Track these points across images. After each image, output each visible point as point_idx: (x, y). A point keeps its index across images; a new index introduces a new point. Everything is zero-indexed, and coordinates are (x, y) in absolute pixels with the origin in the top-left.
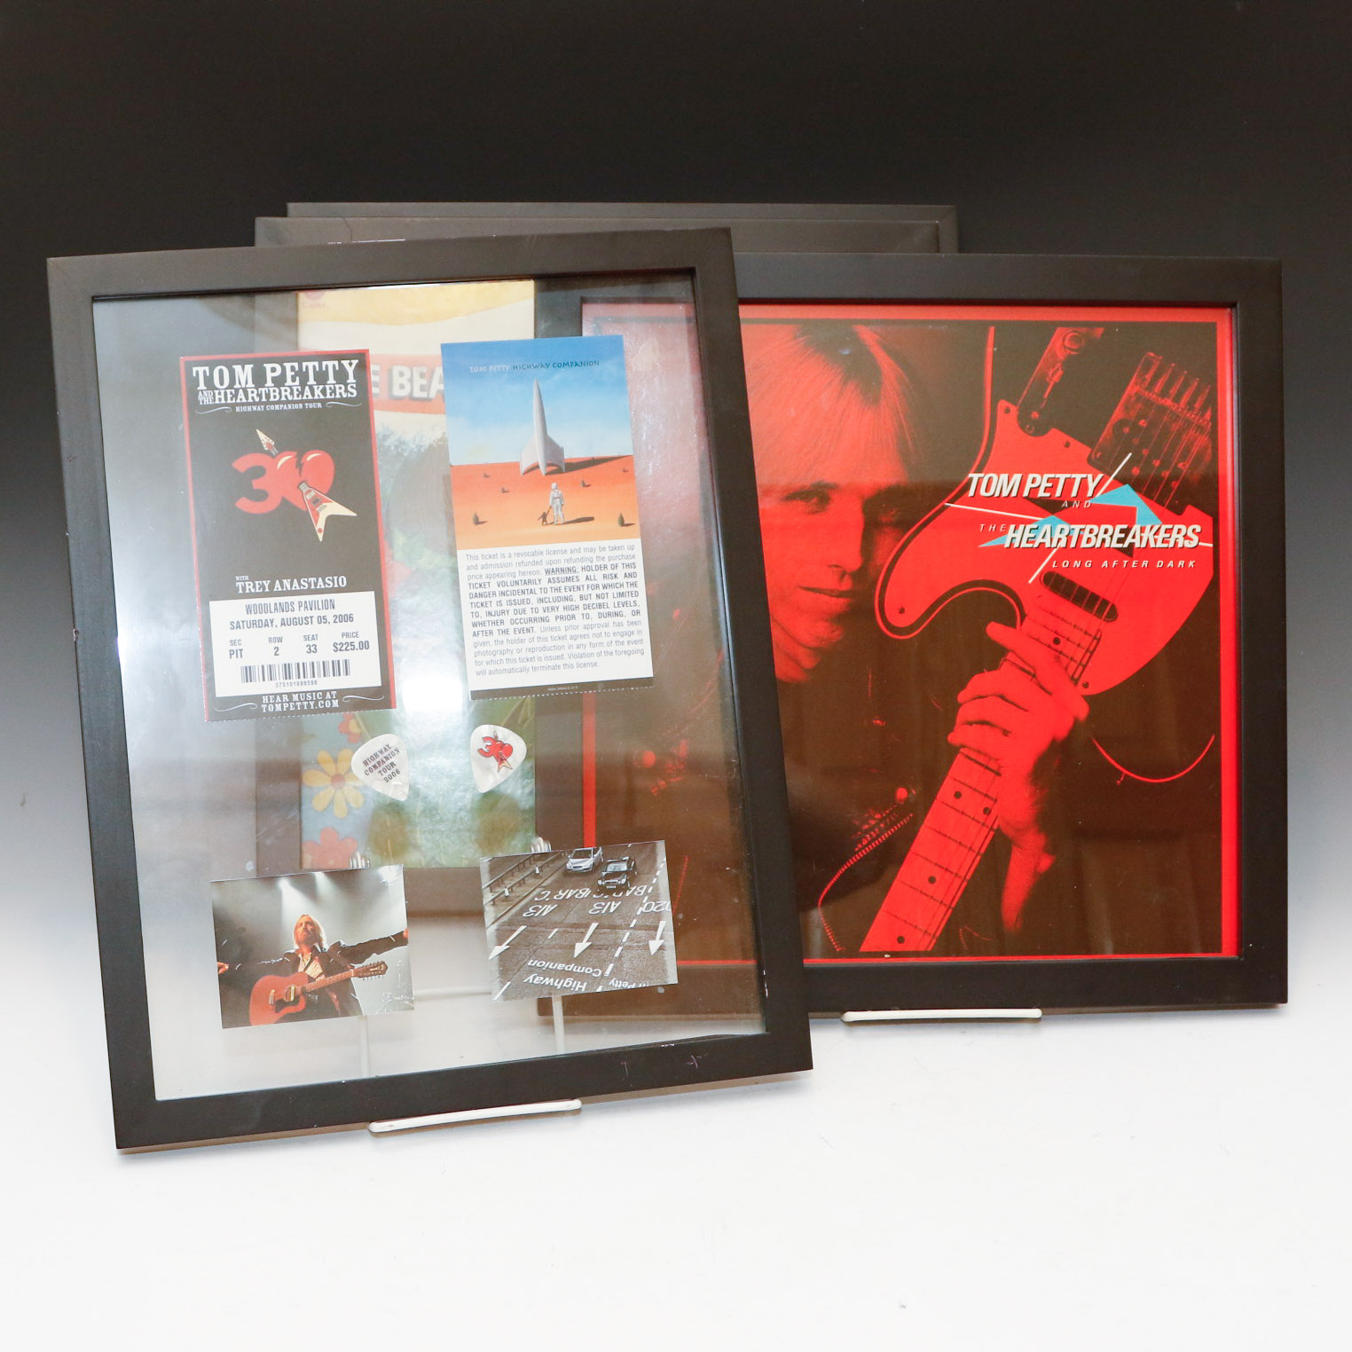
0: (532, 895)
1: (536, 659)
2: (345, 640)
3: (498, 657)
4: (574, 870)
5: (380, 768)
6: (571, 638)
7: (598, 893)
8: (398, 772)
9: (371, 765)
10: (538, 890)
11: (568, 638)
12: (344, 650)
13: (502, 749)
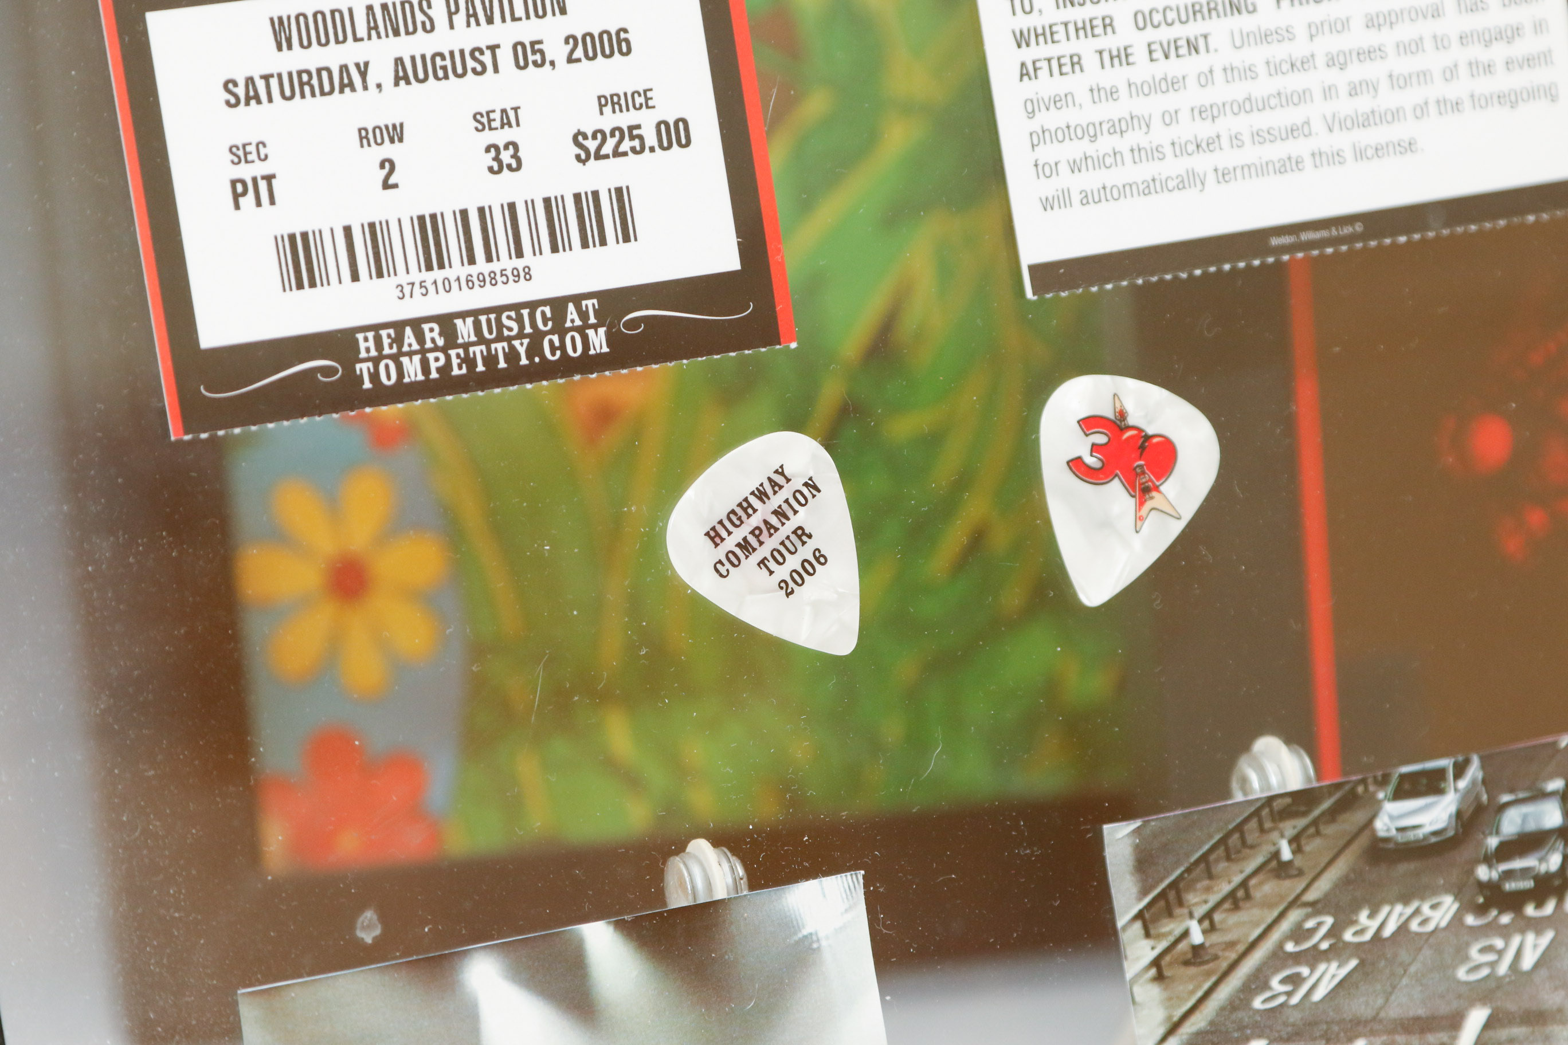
0: (1275, 936)
1: (1225, 141)
2: (610, 120)
3: (1106, 143)
4: (1401, 838)
5: (764, 552)
6: (1331, 62)
7: (1481, 910)
8: (820, 558)
9: (730, 543)
10: (1294, 916)
11: (1320, 61)
12: (611, 156)
13: (1141, 454)
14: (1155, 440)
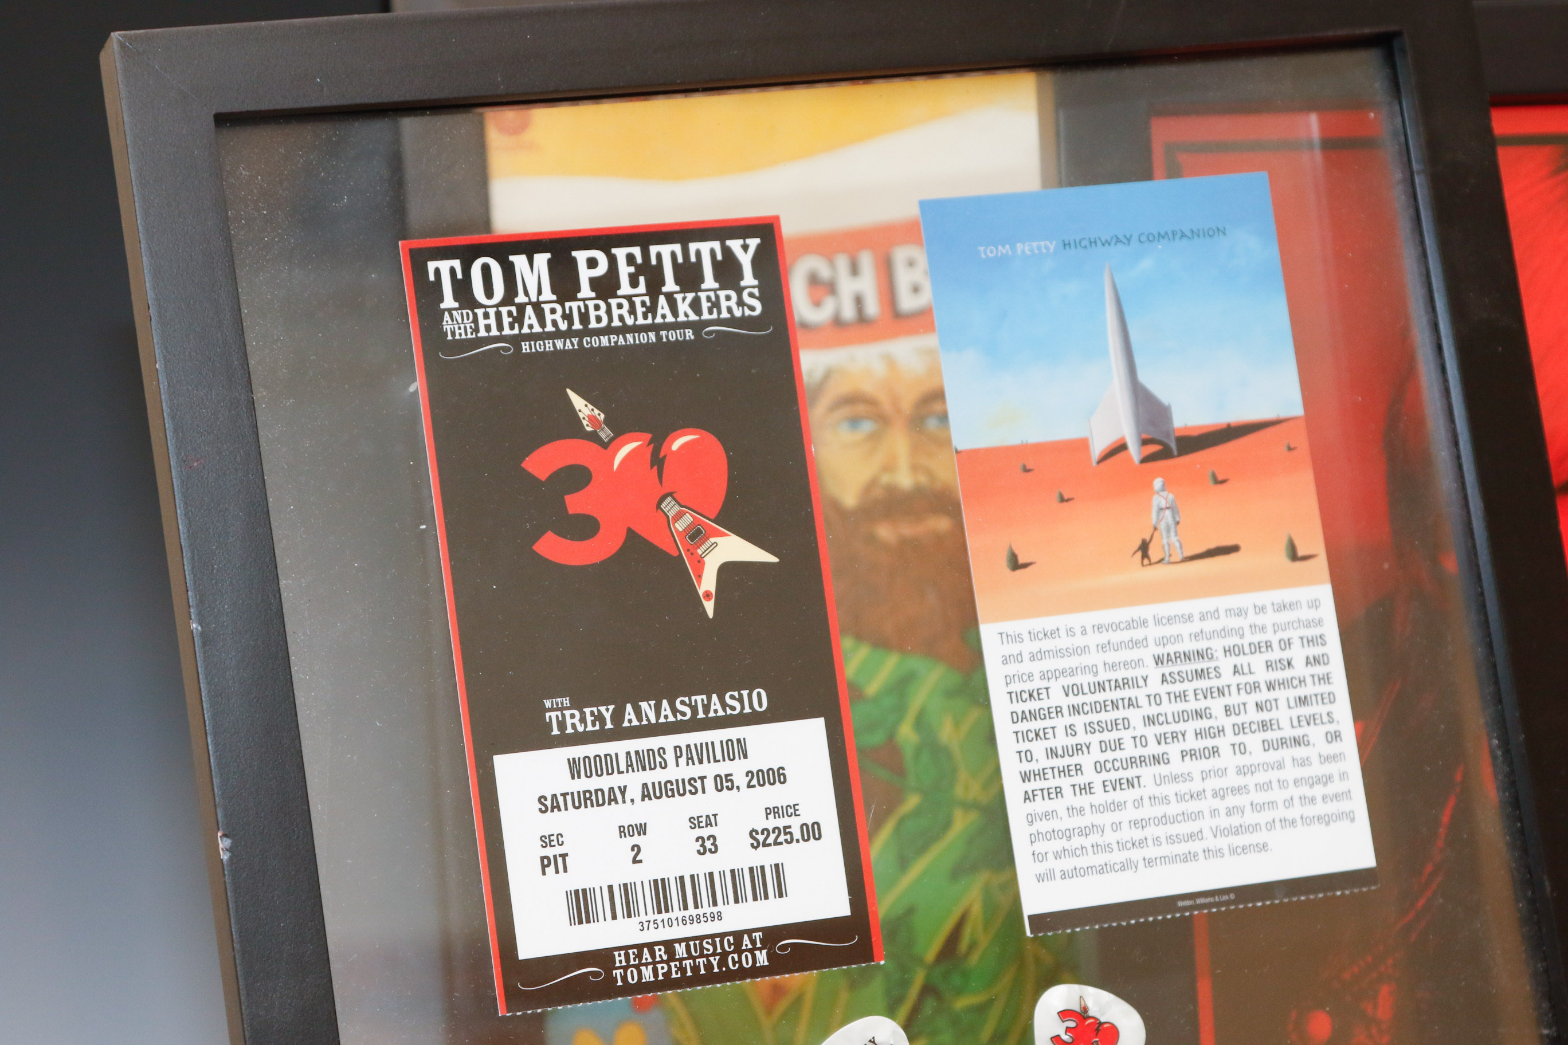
1: (1150, 842)
2: (772, 823)
3: (1077, 841)
6: (1215, 794)
11: (1209, 794)
12: (772, 844)
13: (1097, 1034)
14: (1106, 1026)
